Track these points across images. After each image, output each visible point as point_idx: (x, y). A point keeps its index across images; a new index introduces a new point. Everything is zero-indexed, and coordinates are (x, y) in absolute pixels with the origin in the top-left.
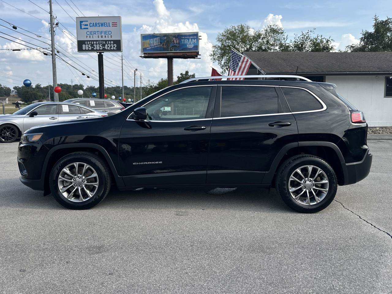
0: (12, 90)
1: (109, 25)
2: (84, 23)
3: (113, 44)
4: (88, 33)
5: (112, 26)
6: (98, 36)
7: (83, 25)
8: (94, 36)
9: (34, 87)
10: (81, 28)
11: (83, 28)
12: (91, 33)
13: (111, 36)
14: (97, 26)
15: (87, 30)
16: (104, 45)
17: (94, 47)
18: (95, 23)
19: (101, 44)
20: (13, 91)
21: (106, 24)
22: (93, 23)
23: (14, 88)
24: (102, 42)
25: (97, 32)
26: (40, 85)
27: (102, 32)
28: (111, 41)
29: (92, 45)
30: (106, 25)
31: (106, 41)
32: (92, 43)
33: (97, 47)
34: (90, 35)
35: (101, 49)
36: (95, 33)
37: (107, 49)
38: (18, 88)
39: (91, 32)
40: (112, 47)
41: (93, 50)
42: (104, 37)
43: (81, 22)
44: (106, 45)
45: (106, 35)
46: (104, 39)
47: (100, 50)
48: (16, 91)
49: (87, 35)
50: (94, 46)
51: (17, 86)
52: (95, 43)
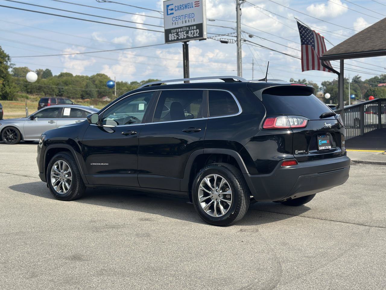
0: (319, 87)
1: (192, 6)
2: (170, 7)
3: (196, 29)
4: (174, 19)
5: (195, 6)
6: (183, 21)
7: (169, 10)
8: (180, 21)
9: (350, 81)
10: (168, 14)
11: (169, 13)
12: (176, 19)
13: (194, 19)
14: (181, 9)
15: (172, 16)
16: (187, 33)
17: (179, 36)
18: (180, 5)
19: (185, 31)
20: (321, 89)
21: (189, 4)
22: (178, 6)
23: (322, 84)
24: (186, 28)
25: (181, 17)
26: (359, 77)
27: (186, 16)
28: (193, 25)
29: (177, 34)
30: (189, 7)
31: (189, 26)
32: (178, 31)
33: (182, 35)
34: (175, 21)
35: (185, 37)
36: (180, 18)
37: (190, 37)
38: (328, 83)
39: (176, 17)
40: (195, 33)
41: (178, 40)
42: (187, 21)
43: (168, 6)
44: (190, 32)
45: (190, 19)
46: (188, 24)
47: (184, 39)
48: (325, 88)
49: (173, 22)
50: (179, 34)
51: (326, 81)
52: (180, 30)
